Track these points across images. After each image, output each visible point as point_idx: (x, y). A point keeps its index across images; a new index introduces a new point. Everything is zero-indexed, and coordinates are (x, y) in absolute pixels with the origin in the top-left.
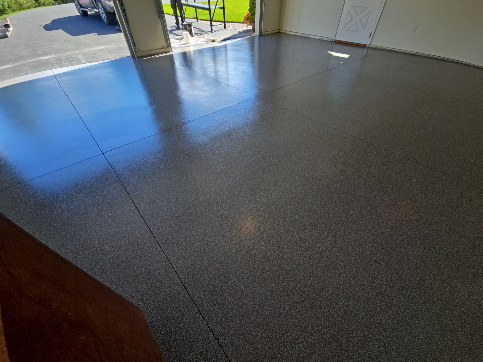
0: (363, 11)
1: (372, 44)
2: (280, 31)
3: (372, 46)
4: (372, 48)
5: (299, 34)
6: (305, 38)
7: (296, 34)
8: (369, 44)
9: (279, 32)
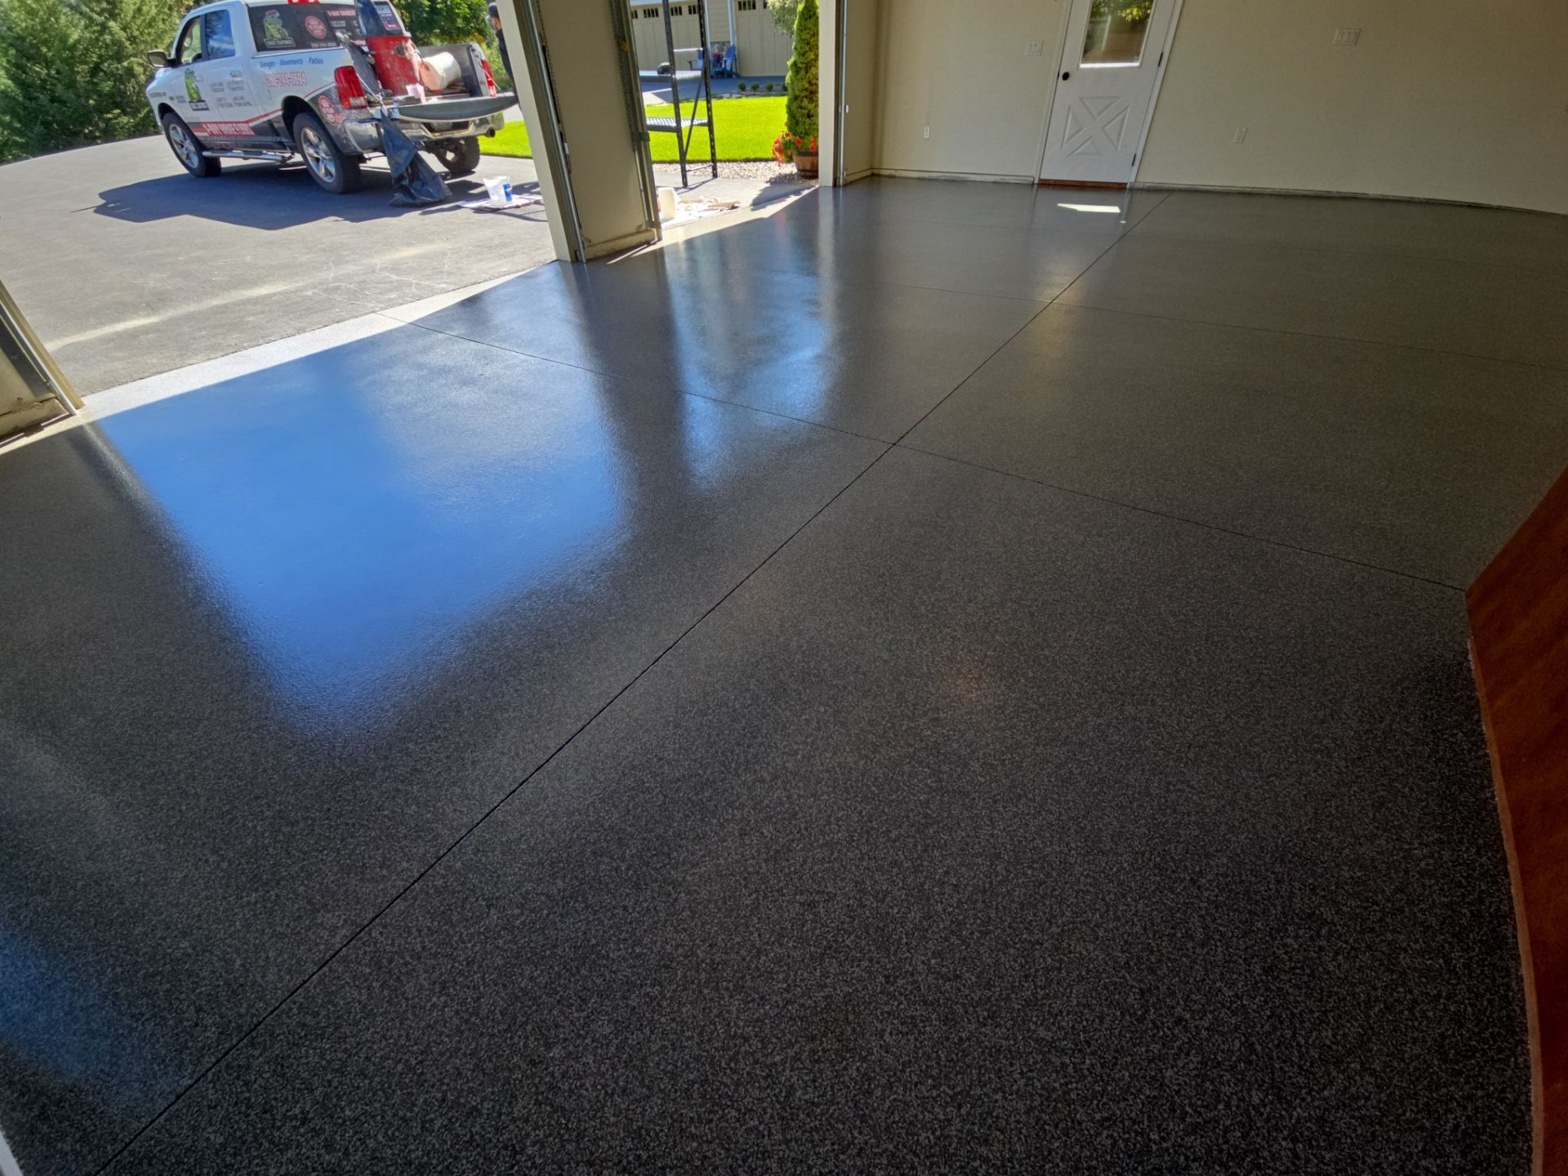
0: (1106, 108)
1: (1140, 179)
2: (875, 171)
3: (1141, 186)
4: (1142, 190)
5: (934, 175)
6: (955, 182)
7: (926, 175)
8: (1132, 180)
9: (873, 174)
